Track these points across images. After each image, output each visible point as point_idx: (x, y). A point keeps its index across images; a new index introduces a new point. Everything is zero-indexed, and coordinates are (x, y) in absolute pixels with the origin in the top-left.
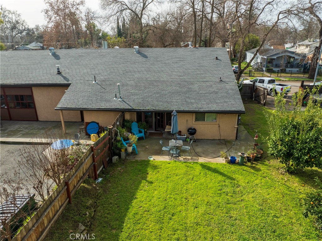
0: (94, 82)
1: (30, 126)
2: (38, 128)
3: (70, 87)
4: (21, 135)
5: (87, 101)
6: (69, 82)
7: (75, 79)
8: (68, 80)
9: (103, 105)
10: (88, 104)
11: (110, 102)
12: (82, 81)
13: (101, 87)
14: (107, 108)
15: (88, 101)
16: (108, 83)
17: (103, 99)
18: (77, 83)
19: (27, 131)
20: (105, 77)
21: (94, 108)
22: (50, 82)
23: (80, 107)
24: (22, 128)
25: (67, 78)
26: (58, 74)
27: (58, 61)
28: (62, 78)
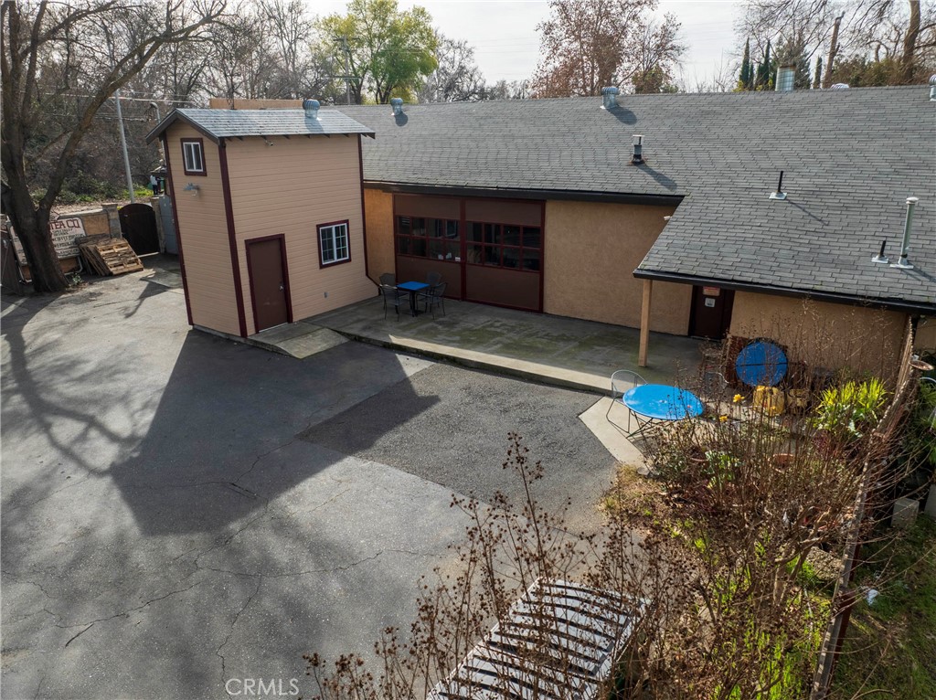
0: (773, 195)
1: (521, 325)
2: (547, 335)
3: (681, 207)
4: (499, 346)
5: (755, 257)
6: (679, 192)
7: (697, 183)
8: (672, 186)
9: (829, 279)
10: (759, 267)
11: (857, 272)
12: (725, 190)
13: (804, 214)
14: (846, 291)
15: (759, 258)
16: (831, 201)
17: (822, 255)
18: (706, 196)
19: (516, 338)
20: (817, 181)
21: (790, 285)
22: (610, 188)
23: (731, 278)
24: (497, 327)
25: (667, 179)
26: (635, 163)
27: (629, 128)
28: (650, 178)
